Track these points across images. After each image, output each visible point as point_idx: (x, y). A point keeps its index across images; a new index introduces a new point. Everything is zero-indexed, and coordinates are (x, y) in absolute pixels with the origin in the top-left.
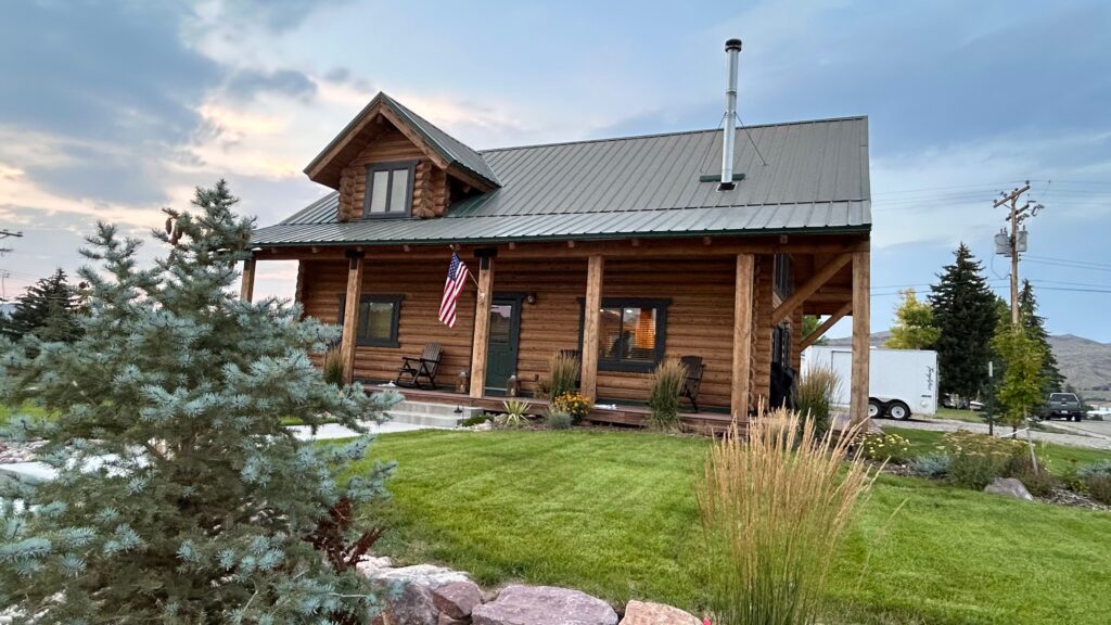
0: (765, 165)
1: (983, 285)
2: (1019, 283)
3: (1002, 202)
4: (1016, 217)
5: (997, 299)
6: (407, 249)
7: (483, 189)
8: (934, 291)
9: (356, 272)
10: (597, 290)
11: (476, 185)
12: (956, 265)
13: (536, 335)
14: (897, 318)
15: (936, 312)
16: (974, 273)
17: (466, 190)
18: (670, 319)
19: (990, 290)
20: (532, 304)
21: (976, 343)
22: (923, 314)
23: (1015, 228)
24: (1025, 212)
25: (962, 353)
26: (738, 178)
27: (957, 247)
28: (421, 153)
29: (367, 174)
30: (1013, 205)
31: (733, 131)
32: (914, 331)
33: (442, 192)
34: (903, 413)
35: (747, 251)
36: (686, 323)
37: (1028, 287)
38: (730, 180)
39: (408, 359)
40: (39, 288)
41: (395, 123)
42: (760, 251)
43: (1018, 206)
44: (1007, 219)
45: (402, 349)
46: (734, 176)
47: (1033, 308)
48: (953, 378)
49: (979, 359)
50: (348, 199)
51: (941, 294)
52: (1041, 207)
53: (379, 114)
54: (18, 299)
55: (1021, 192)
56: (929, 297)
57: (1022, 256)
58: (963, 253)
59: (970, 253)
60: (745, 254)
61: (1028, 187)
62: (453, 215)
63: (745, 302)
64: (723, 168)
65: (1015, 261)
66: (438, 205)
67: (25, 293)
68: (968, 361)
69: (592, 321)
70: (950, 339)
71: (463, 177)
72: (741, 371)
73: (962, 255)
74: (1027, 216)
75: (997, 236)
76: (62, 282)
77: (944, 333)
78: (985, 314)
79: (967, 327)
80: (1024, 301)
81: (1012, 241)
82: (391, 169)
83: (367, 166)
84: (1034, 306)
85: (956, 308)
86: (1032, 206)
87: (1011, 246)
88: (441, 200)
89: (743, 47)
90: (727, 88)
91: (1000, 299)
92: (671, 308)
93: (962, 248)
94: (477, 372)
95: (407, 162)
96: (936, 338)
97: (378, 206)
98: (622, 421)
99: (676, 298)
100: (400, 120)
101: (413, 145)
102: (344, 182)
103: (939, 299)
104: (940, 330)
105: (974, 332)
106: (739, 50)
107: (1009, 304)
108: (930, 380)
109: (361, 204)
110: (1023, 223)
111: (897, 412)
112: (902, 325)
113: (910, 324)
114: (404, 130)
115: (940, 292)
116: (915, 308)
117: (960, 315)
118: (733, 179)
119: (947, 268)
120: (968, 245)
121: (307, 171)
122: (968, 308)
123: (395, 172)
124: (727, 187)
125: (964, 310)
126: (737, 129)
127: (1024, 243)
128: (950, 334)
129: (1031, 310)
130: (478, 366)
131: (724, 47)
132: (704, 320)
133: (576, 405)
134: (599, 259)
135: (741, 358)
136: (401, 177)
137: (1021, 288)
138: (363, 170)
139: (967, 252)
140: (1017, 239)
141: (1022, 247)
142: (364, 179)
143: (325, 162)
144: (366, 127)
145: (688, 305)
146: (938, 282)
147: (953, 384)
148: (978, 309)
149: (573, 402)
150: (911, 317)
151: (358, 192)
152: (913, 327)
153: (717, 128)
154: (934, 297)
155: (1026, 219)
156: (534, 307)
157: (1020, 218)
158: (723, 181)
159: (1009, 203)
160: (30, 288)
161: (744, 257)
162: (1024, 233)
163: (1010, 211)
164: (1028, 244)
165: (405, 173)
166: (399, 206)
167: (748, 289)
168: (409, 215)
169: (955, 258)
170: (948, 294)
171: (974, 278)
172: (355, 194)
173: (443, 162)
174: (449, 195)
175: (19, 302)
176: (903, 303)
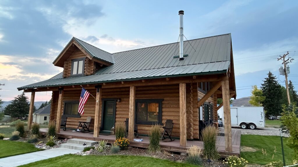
0: (195, 51)
1: (277, 83)
2: (288, 81)
3: (280, 59)
4: (285, 63)
5: (282, 87)
6: (73, 87)
7: (108, 65)
8: (262, 85)
9: (61, 95)
10: (133, 98)
11: (105, 64)
12: (268, 78)
13: (121, 113)
14: (252, 94)
15: (264, 91)
16: (274, 80)
17: (101, 66)
18: (163, 106)
19: (279, 84)
20: (119, 102)
21: (277, 100)
22: (260, 93)
23: (285, 66)
24: (288, 61)
25: (272, 103)
26: (185, 56)
27: (268, 73)
28: (85, 55)
29: (72, 63)
30: (284, 59)
31: (183, 42)
32: (257, 98)
33: (93, 67)
34: (254, 127)
35: (183, 82)
36: (168, 107)
37: (291, 82)
38: (182, 57)
39: (80, 122)
40: (18, 97)
41: (77, 46)
42: (188, 82)
43: (286, 59)
44: (282, 64)
45: (81, 118)
46: (183, 55)
47: (293, 89)
48: (271, 111)
49: (278, 105)
50: (66, 71)
51: (265, 86)
52: (293, 59)
53: (73, 44)
54: (13, 101)
55: (286, 55)
56: (261, 87)
57: (288, 75)
58: (270, 74)
59: (272, 74)
60: (182, 83)
61: (288, 54)
62: (96, 74)
63: (183, 101)
64: (180, 53)
65: (286, 76)
66: (91, 71)
67: (14, 99)
68: (275, 105)
69: (131, 110)
70: (269, 99)
71: (99, 62)
72: (183, 127)
73: (270, 75)
74: (289, 62)
75: (280, 69)
76: (24, 96)
77: (267, 98)
78: (278, 92)
79: (273, 96)
80: (290, 87)
81: (285, 71)
82: (78, 61)
83: (72, 60)
84: (293, 88)
85: (270, 90)
86: (290, 59)
87: (285, 72)
88: (92, 69)
89: (184, 13)
90: (179, 26)
91: (283, 86)
92: (163, 102)
93: (270, 73)
94: (96, 128)
95: (82, 58)
96: (264, 99)
97: (75, 73)
98: (142, 147)
99: (165, 99)
100: (79, 45)
101: (83, 53)
102: (65, 65)
103: (264, 88)
104: (265, 97)
105: (276, 97)
106: (183, 14)
107: (286, 88)
108: (262, 116)
109: (70, 72)
110: (288, 64)
111: (252, 127)
112: (254, 96)
113: (256, 96)
114: (80, 48)
115: (264, 86)
116: (257, 91)
117: (271, 92)
118: (184, 57)
119: (266, 79)
120: (271, 72)
121: (53, 63)
122: (273, 90)
123: (80, 61)
124: (182, 59)
125: (272, 91)
126: (184, 41)
127: (289, 71)
128: (269, 98)
129: (292, 89)
130: (96, 126)
131: (178, 13)
132: (175, 106)
133: (121, 143)
134: (133, 87)
135: (183, 122)
136: (81, 63)
137: (289, 83)
138: (71, 61)
139: (271, 74)
140: (286, 70)
141: (288, 72)
142: (71, 64)
143: (58, 60)
144: (69, 48)
145: (169, 101)
146: (263, 83)
147: (271, 112)
148: (276, 90)
149: (121, 142)
150: (256, 93)
151: (69, 68)
152: (257, 96)
153: (177, 42)
154: (263, 87)
155: (288, 63)
156: (120, 103)
157: (286, 63)
158: (180, 57)
159: (282, 59)
160: (15, 98)
161: (182, 84)
162: (288, 68)
163: (283, 61)
164: (290, 71)
165: (82, 61)
166: (80, 72)
167: (184, 97)
168: (83, 75)
169: (268, 76)
170: (267, 86)
171: (274, 81)
172: (69, 69)
173: (91, 57)
174: (95, 68)
175: (13, 102)
176: (253, 90)
